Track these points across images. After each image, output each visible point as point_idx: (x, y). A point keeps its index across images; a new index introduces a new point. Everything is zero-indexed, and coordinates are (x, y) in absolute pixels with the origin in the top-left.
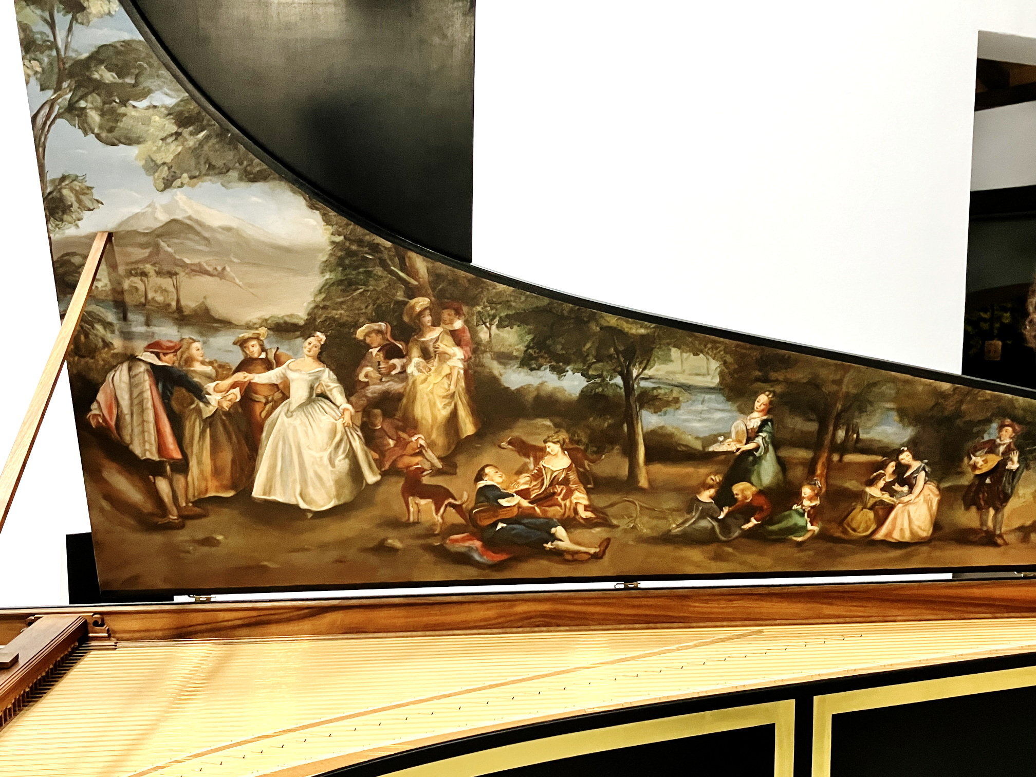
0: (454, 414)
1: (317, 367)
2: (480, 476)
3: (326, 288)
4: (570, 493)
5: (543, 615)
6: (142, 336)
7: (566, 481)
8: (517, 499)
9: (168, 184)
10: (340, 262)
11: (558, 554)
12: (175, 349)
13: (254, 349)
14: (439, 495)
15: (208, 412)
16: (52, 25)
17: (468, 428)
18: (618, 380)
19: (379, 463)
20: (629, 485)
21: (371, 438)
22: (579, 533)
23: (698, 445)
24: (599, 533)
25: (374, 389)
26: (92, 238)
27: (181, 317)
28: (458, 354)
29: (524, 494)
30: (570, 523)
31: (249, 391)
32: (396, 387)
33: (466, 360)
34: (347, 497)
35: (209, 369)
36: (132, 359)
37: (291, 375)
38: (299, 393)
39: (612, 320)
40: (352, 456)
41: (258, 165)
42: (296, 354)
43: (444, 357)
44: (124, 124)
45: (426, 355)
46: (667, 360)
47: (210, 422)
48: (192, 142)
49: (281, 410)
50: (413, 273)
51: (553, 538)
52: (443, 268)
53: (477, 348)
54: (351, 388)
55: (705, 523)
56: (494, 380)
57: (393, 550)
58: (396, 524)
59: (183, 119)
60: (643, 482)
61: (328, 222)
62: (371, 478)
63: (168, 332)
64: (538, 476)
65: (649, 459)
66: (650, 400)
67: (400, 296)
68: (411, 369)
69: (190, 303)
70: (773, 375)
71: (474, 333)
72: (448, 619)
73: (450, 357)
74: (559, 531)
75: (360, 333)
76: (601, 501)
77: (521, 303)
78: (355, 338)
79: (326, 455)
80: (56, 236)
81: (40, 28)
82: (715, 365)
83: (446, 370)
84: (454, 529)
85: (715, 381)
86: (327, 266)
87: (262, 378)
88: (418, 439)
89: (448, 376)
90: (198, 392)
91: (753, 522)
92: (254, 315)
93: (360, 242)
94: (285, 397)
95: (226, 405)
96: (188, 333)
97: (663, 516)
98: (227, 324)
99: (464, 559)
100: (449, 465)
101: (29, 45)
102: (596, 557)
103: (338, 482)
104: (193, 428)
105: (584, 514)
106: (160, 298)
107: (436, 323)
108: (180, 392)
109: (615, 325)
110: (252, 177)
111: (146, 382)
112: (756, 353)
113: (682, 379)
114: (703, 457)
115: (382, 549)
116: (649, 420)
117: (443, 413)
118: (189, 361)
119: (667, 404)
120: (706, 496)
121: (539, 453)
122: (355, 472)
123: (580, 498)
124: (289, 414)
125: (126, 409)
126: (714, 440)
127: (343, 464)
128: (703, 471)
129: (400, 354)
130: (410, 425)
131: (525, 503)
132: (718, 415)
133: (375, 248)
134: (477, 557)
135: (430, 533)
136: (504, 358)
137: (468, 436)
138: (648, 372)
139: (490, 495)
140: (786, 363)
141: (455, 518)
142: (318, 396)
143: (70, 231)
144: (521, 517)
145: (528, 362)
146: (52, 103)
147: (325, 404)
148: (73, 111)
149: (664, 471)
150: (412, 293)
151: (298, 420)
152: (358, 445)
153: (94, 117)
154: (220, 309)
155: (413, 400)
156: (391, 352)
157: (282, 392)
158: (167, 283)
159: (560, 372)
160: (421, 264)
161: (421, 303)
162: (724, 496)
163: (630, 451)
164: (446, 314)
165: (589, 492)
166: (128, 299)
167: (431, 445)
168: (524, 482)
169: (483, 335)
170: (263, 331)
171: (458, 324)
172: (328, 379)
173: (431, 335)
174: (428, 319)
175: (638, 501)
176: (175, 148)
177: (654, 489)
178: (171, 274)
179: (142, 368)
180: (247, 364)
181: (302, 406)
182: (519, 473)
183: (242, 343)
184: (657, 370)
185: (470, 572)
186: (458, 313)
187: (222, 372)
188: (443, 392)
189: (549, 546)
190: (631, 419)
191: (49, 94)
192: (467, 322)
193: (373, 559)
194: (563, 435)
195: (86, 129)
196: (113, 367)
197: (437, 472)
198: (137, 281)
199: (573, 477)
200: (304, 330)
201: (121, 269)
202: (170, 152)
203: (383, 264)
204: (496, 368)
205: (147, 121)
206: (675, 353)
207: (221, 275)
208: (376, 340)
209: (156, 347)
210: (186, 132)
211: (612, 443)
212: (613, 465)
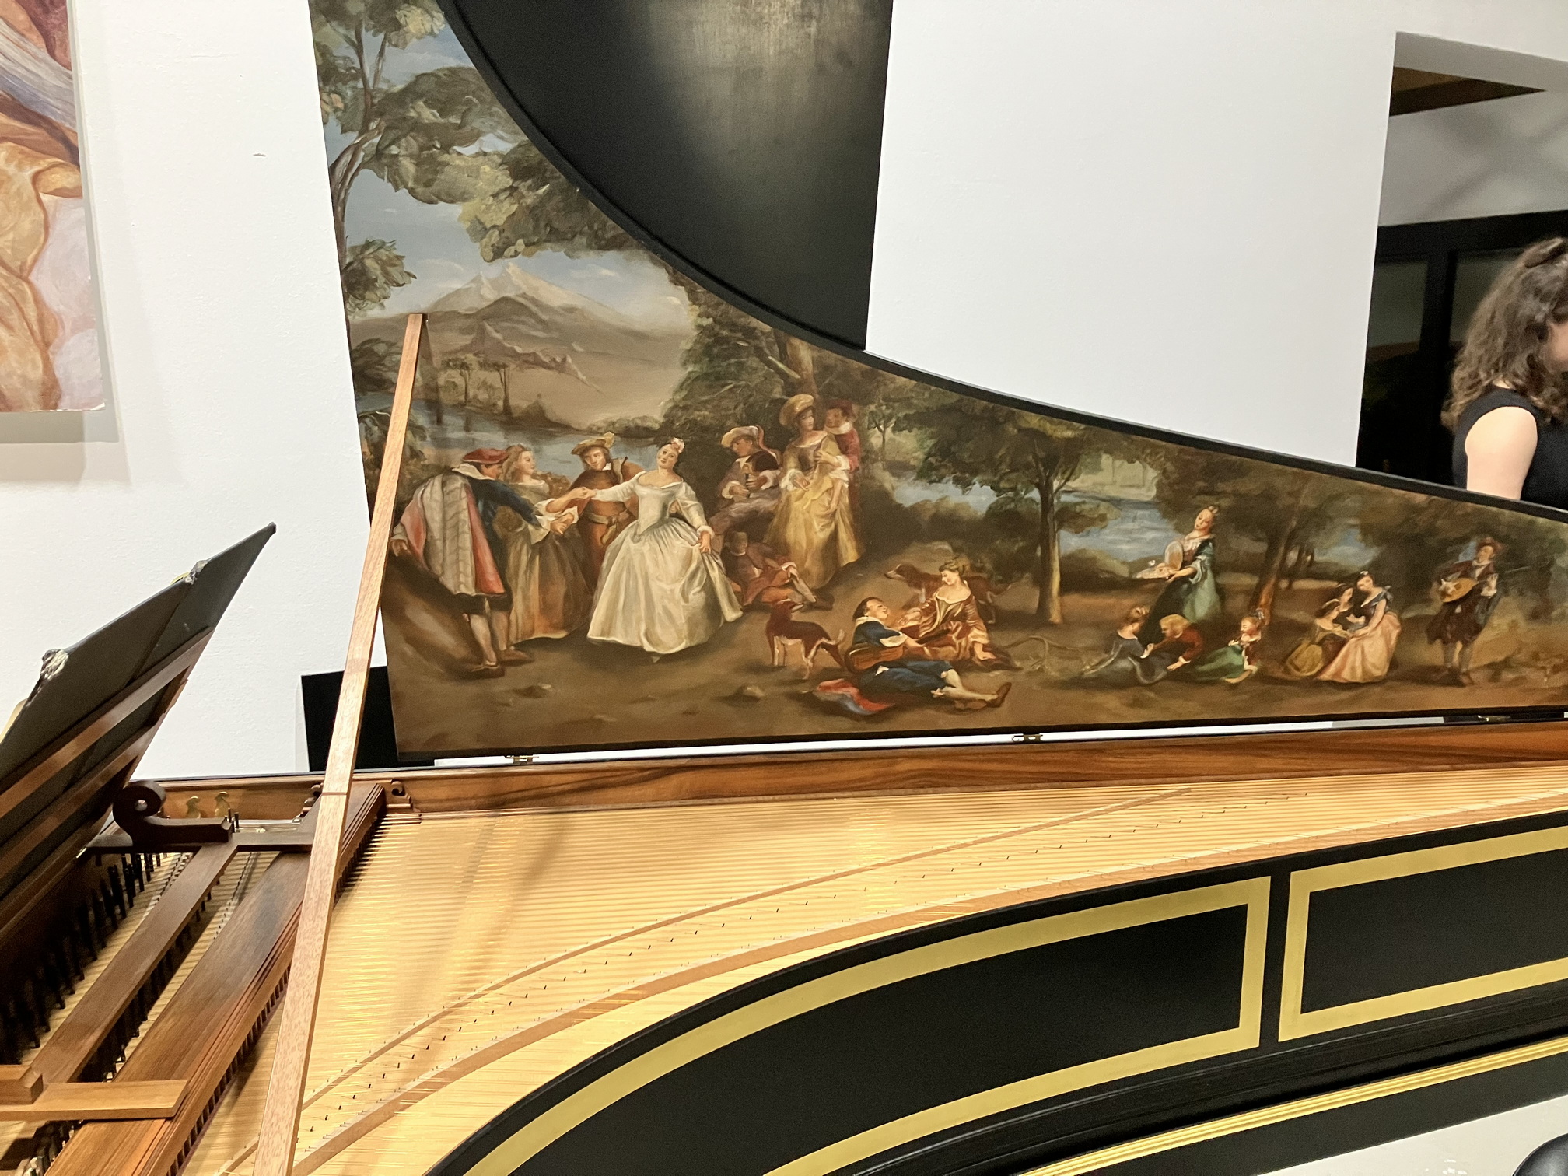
0: (834, 537)
1: (673, 482)
2: (860, 612)
3: (689, 385)
4: (967, 630)
5: (929, 773)
6: (459, 443)
7: (963, 617)
8: (904, 638)
9: (498, 253)
10: (707, 350)
11: (948, 702)
12: (499, 459)
13: (597, 459)
14: (810, 635)
15: (538, 536)
16: (359, 49)
17: (849, 553)
18: (1035, 494)
19: (741, 596)
20: (1039, 620)
21: (732, 568)
22: (973, 678)
23: (1123, 572)
24: (998, 676)
25: (738, 508)
26: (403, 320)
27: (509, 420)
28: (844, 463)
29: (911, 632)
30: (964, 665)
31: (588, 509)
32: (767, 504)
33: (853, 472)
34: (701, 637)
35: (541, 484)
36: (447, 471)
37: (642, 491)
38: (649, 512)
39: (1034, 421)
40: (709, 588)
41: (612, 229)
42: (648, 465)
43: (826, 468)
44: (446, 176)
45: (804, 465)
46: (1096, 468)
47: (540, 548)
48: (530, 199)
49: (626, 534)
50: (795, 364)
51: (944, 683)
52: (831, 357)
53: (865, 457)
54: (711, 505)
55: (1125, 664)
56: (885, 496)
57: (754, 699)
58: (757, 668)
59: (518, 169)
60: (1055, 617)
61: (694, 299)
62: (730, 614)
63: (493, 439)
64: (930, 611)
65: (1065, 588)
66: (1074, 519)
67: (777, 393)
68: (785, 483)
69: (520, 403)
70: (1221, 486)
71: (864, 439)
72: (817, 779)
73: (834, 467)
74: (952, 675)
75: (726, 439)
76: (1004, 640)
77: (924, 399)
78: (721, 446)
79: (678, 587)
80: (356, 319)
81: (343, 51)
82: (1152, 474)
83: (828, 484)
84: (827, 674)
85: (1151, 494)
86: (691, 357)
87: (605, 495)
88: (790, 568)
89: (830, 491)
90: (526, 512)
91: (1182, 661)
92: (599, 418)
93: (733, 326)
94: (633, 516)
95: (560, 528)
96: (517, 440)
97: (1075, 656)
98: (565, 428)
99: (835, 709)
100: (824, 598)
101: (328, 74)
102: (993, 705)
103: (691, 621)
104: (520, 556)
105: (981, 655)
106: (483, 396)
107: (818, 426)
108: (504, 512)
109: (1036, 427)
110: (602, 244)
111: (464, 500)
112: (1202, 459)
113: (1112, 492)
114: (1131, 585)
115: (739, 698)
116: (1068, 542)
117: (821, 535)
118: (517, 474)
119: (1092, 522)
120: (1128, 632)
121: (933, 583)
122: (712, 608)
123: (979, 636)
124: (636, 539)
125: (437, 535)
126: (1143, 564)
127: (697, 597)
128: (1127, 602)
129: (773, 465)
130: (781, 550)
131: (912, 643)
132: (1150, 535)
133: (749, 333)
134: (851, 707)
135: (798, 680)
136: (898, 469)
137: (849, 564)
138: (1072, 484)
139: (870, 634)
140: (1239, 472)
141: (828, 661)
142: (671, 516)
143: (374, 312)
144: (906, 658)
145: (927, 473)
146: (355, 149)
147: (681, 527)
148: (379, 159)
149: (1078, 602)
150: (792, 388)
151: (646, 547)
152: (716, 574)
153: (408, 166)
154: (557, 410)
155: (786, 520)
156: (762, 462)
157: (629, 511)
158: (493, 378)
159: (965, 484)
160: (805, 353)
161: (802, 401)
162: (1150, 631)
163: (1042, 580)
164: (831, 415)
165: (989, 629)
166: (445, 398)
167: (804, 574)
168: (912, 618)
169: (876, 440)
170: (609, 436)
171: (846, 427)
172: (685, 493)
173: (811, 442)
174: (809, 421)
175: (1048, 638)
176: (509, 207)
177: (1067, 623)
178: (497, 367)
179: (459, 482)
180: (588, 478)
181: (652, 529)
182: (907, 607)
183: (583, 452)
184: (1083, 482)
185: (843, 724)
186: (846, 413)
187: (557, 486)
188: (822, 511)
189: (937, 693)
190: (1046, 541)
191: (353, 137)
192: (856, 425)
193: (727, 710)
194: (964, 562)
195: (397, 182)
196: (422, 482)
197: (811, 607)
198: (455, 376)
199: (971, 611)
200: (659, 436)
201: (437, 361)
202: (502, 212)
203: (759, 353)
204: (888, 481)
205: (475, 172)
206: (1106, 460)
207: (560, 367)
208: (745, 447)
209: (476, 457)
210: (523, 186)
211: (1022, 570)
212: (1021, 596)
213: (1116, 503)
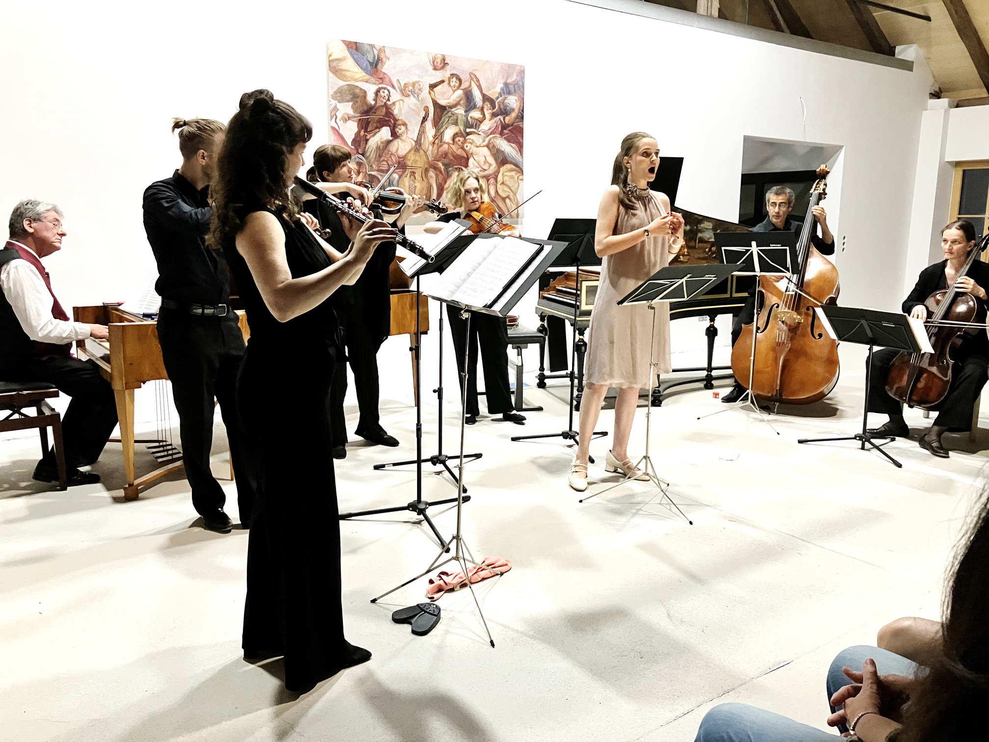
4: (684, 249)
11: (680, 261)
18: (695, 227)
20: (694, 248)
22: (685, 257)
23: (707, 240)
39: (696, 216)
46: (704, 224)
55: (707, 255)
60: (697, 247)
65: (699, 243)
66: (701, 231)
70: (720, 227)
74: (681, 257)
82: (711, 225)
85: (711, 227)
97: (699, 254)
105: (686, 253)
112: (718, 222)
114: (707, 242)
119: (703, 232)
120: (707, 250)
126: (710, 239)
128: (707, 245)
132: (711, 234)
140: (723, 224)
149: (701, 245)
162: (710, 250)
163: (695, 241)
165: (688, 249)
175: (696, 251)
177: (699, 248)
184: (702, 225)
190: (696, 235)
199: (685, 246)
206: (705, 222)
211: (693, 239)
212: (692, 244)
213: (706, 229)
